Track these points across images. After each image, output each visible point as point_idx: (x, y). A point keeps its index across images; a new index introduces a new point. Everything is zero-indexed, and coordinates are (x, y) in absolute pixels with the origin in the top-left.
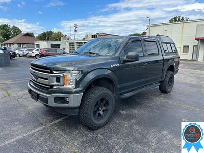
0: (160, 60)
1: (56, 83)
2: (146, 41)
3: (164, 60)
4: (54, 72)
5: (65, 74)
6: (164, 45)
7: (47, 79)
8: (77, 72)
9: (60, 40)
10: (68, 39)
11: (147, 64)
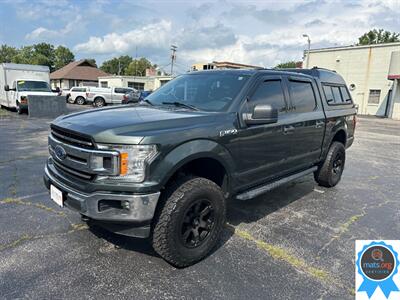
0: (319, 121)
1: (103, 169)
2: (291, 80)
3: (326, 120)
4: (100, 147)
5: (122, 151)
6: (327, 89)
7: (85, 161)
8: (148, 147)
9: (144, 75)
10: (159, 73)
11: (292, 128)
